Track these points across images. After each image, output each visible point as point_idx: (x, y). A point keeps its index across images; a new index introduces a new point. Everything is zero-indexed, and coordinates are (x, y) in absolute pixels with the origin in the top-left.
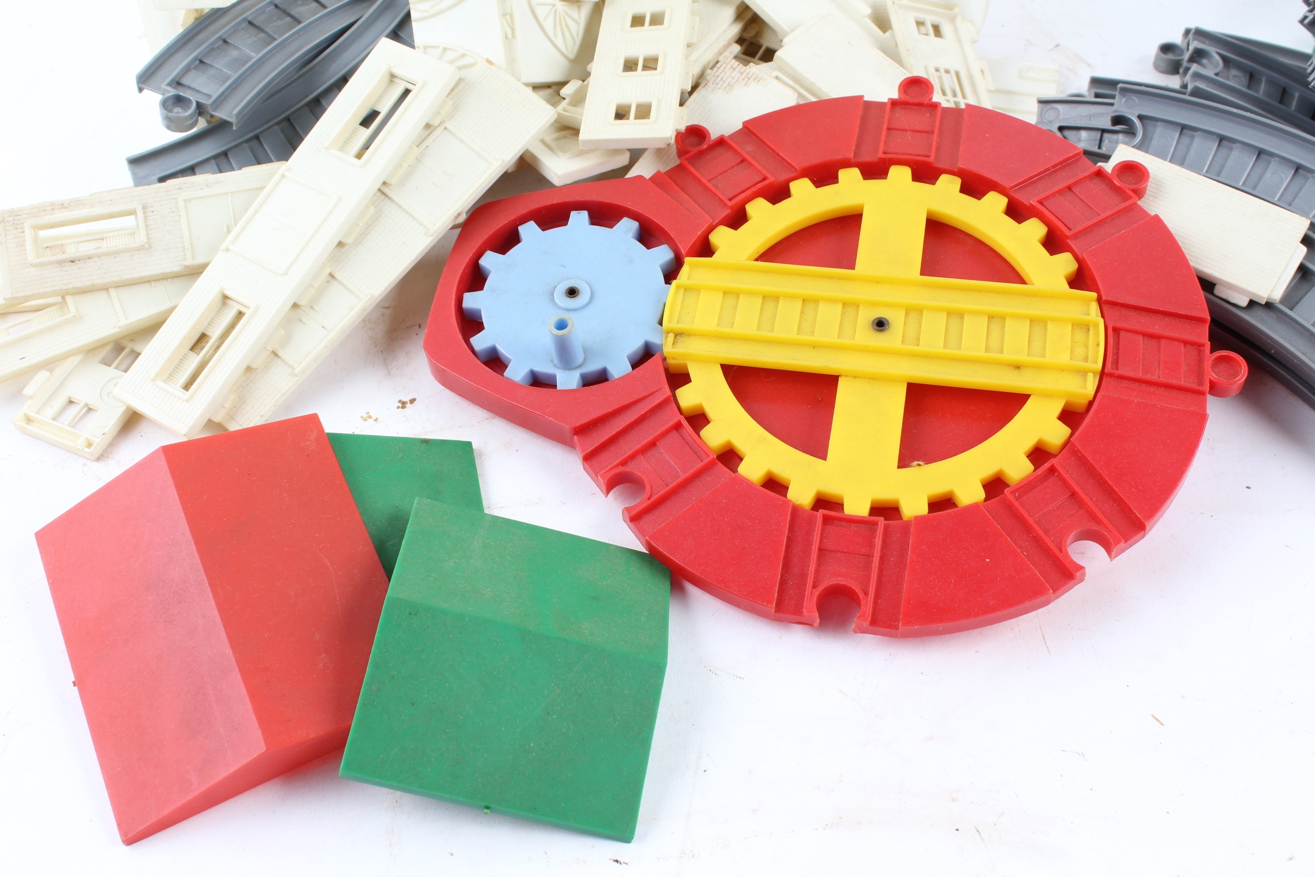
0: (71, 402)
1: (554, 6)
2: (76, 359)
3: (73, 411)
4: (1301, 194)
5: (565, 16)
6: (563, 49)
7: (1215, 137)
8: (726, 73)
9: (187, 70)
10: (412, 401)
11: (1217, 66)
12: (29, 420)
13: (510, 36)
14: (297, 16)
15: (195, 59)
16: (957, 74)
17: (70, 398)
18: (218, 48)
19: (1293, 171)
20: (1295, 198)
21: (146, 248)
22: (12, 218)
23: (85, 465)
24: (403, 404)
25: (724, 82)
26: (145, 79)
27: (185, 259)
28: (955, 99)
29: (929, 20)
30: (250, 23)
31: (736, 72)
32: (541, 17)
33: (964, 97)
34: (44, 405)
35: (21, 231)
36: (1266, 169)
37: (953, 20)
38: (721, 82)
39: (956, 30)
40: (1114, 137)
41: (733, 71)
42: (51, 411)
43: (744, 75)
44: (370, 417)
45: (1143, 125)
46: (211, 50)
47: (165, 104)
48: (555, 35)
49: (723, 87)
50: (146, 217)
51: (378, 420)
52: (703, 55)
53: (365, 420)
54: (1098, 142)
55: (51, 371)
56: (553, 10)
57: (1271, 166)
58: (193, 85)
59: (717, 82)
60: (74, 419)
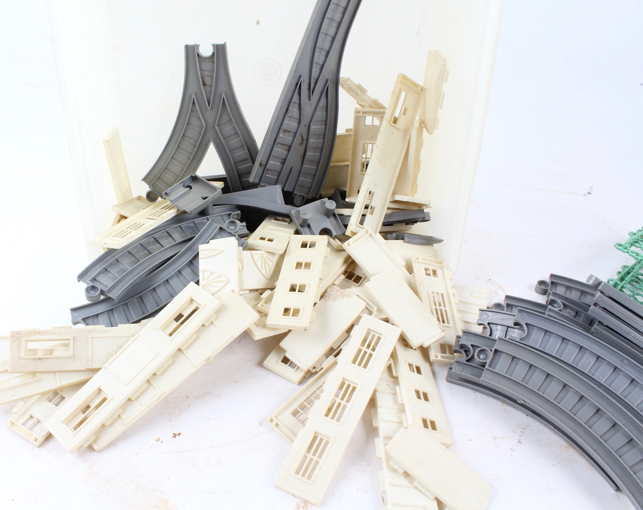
0: (31, 417)
1: (262, 254)
2: (36, 397)
3: (32, 421)
4: (599, 370)
5: (267, 259)
6: (265, 274)
7: (560, 337)
8: (334, 293)
9: (99, 273)
10: (179, 434)
11: (560, 307)
12: (13, 423)
13: (241, 270)
14: (150, 250)
15: (104, 268)
16: (442, 295)
17: (31, 415)
18: (114, 264)
19: (596, 359)
20: (596, 371)
21: (73, 357)
22: (17, 335)
23: (33, 448)
24: (175, 436)
25: (333, 297)
26: (81, 277)
27: (88, 365)
28: (440, 308)
29: (431, 268)
30: (130, 252)
31: (339, 292)
32: (256, 260)
33: (445, 307)
34: (20, 417)
35: (20, 341)
36: (583, 356)
37: (442, 268)
38: (332, 297)
39: (443, 273)
40: (513, 330)
41: (337, 292)
42: (22, 420)
43: (342, 294)
44: (159, 440)
45: (528, 327)
46: (111, 265)
47: (88, 290)
48: (262, 268)
49: (332, 299)
50: (74, 343)
51: (163, 442)
52: (327, 282)
53: (157, 441)
54: (505, 332)
55: (25, 402)
56: (262, 257)
57: (586, 355)
58: (101, 281)
59: (330, 296)
60: (32, 425)
